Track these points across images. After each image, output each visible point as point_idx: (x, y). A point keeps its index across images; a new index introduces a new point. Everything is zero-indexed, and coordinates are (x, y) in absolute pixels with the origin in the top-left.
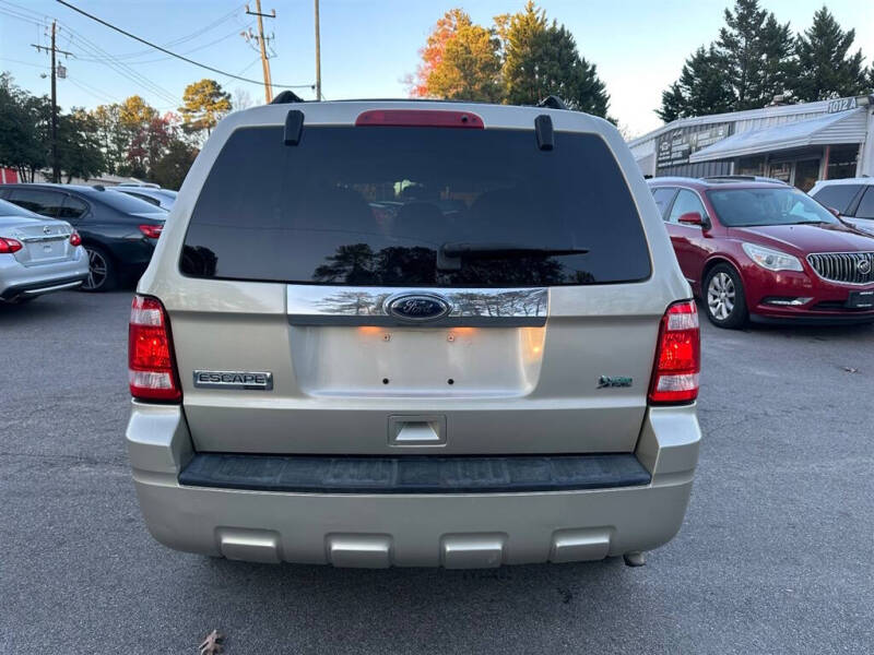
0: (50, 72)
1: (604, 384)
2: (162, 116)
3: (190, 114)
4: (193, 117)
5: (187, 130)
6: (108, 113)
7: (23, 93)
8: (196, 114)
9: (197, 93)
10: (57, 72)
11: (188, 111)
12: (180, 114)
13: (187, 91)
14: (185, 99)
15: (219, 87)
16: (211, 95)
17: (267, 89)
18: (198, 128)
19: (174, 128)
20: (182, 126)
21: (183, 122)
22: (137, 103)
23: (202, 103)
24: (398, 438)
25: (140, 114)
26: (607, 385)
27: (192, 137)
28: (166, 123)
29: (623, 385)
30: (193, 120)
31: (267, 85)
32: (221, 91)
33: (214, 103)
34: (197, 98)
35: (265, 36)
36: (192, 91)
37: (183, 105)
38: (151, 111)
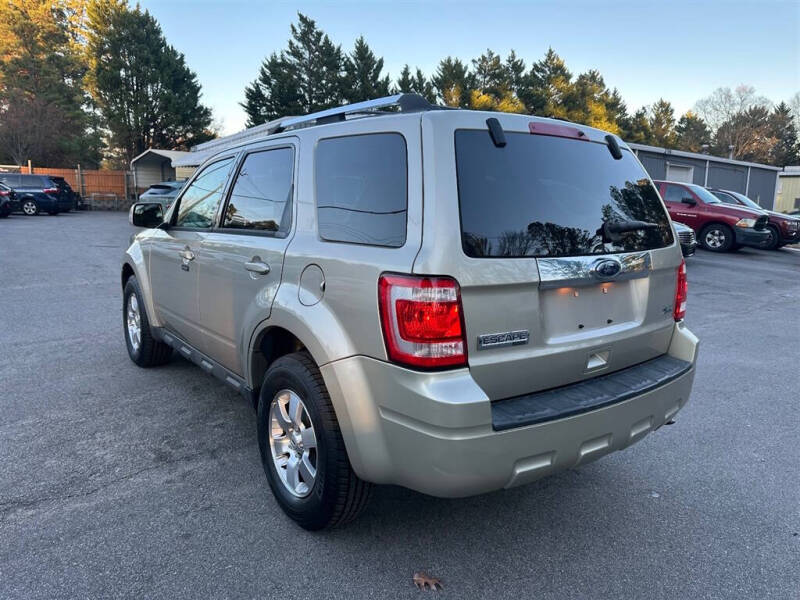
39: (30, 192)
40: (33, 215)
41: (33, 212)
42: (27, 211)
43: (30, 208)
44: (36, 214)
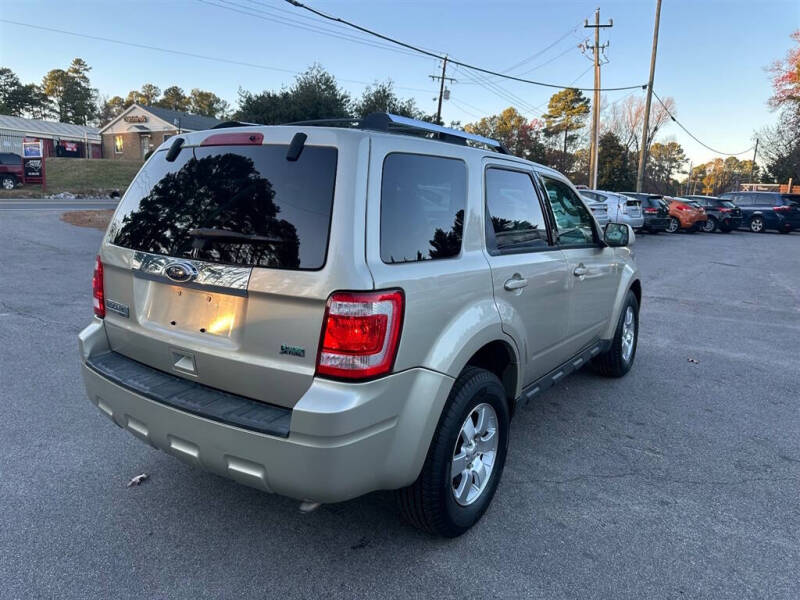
0: (438, 96)
1: (285, 351)
2: (529, 123)
3: (552, 119)
4: (554, 122)
5: (548, 133)
6: (488, 124)
7: (420, 113)
8: (558, 119)
9: (559, 101)
10: (444, 95)
11: (550, 117)
12: (544, 120)
13: (552, 99)
14: (550, 107)
15: (580, 94)
16: (572, 101)
17: (596, 93)
18: (557, 131)
19: (537, 133)
20: (544, 131)
21: (545, 126)
22: (511, 113)
23: (563, 110)
24: (176, 365)
25: (513, 123)
26: (285, 352)
27: (551, 140)
28: (531, 128)
29: (298, 354)
30: (554, 125)
31: (596, 90)
32: (582, 97)
33: (573, 108)
34: (560, 105)
35: (601, 45)
36: (556, 99)
37: (547, 112)
38: (520, 120)
39: (758, 211)
40: (759, 232)
41: (759, 229)
42: (753, 228)
43: (757, 225)
44: (762, 231)
